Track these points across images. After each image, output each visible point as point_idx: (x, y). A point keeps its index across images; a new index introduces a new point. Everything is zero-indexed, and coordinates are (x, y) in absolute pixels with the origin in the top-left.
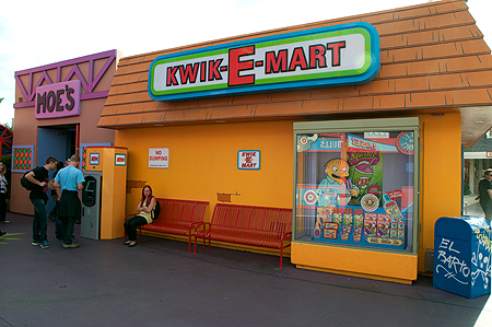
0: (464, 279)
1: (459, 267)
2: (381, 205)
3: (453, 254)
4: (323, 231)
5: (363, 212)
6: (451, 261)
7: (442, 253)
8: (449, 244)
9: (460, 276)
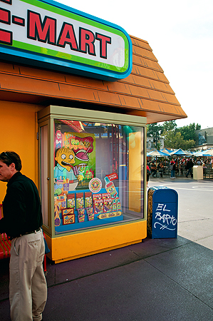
0: (173, 227)
1: (169, 220)
2: (103, 187)
3: (166, 213)
4: (62, 218)
5: (91, 195)
6: (164, 218)
7: (158, 214)
8: (163, 207)
9: (170, 226)
